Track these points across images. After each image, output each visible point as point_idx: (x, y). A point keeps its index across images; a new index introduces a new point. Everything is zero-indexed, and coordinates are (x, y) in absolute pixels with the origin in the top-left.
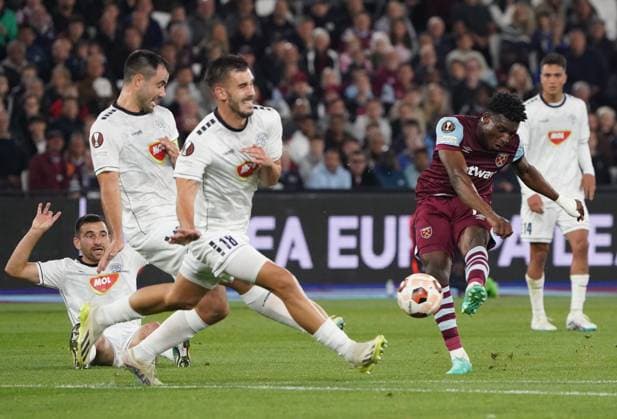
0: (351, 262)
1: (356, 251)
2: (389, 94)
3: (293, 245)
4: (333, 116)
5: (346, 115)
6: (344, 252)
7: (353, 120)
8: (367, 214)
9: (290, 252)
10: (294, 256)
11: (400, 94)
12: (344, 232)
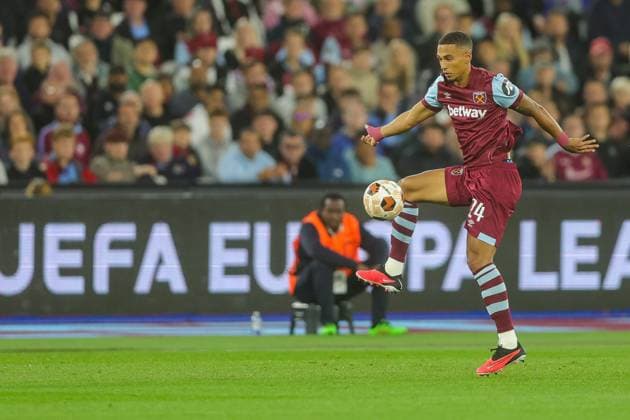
0: (240, 284)
1: (248, 270)
2: (332, 52)
3: (160, 261)
4: (251, 87)
5: (271, 84)
6: (230, 271)
7: (280, 92)
8: (262, 219)
9: (156, 271)
10: (162, 276)
11: (347, 51)
12: (231, 244)
